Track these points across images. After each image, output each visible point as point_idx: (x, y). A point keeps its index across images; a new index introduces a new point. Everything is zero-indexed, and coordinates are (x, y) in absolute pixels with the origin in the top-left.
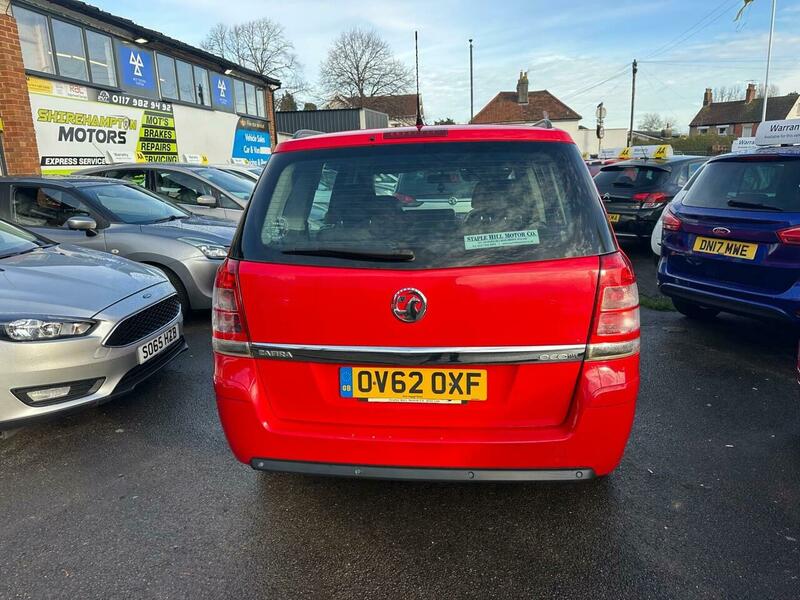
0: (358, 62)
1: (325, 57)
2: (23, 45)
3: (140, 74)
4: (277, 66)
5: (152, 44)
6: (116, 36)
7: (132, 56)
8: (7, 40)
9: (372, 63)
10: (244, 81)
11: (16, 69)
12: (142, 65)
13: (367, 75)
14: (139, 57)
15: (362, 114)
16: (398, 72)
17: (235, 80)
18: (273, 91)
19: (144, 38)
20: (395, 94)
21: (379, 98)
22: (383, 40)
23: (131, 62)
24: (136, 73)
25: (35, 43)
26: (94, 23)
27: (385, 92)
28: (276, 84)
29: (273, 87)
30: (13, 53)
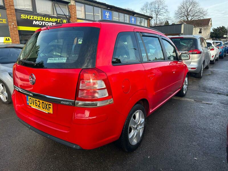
0: (187, 9)
1: (177, 9)
2: (77, 12)
3: (108, 17)
4: (162, 13)
5: (112, 9)
6: (102, 8)
7: (106, 13)
8: (73, 11)
9: (193, 9)
10: (141, 18)
11: (75, 18)
12: (109, 15)
13: (190, 13)
14: (108, 13)
15: (183, 26)
16: (201, 11)
17: (138, 18)
18: (150, 20)
19: (109, 7)
20: (199, 19)
21: (193, 20)
22: (197, 1)
23: (106, 14)
24: (107, 17)
25: (82, 11)
26: (96, 5)
27: (196, 18)
28: (151, 18)
29: (150, 19)
30: (74, 14)
